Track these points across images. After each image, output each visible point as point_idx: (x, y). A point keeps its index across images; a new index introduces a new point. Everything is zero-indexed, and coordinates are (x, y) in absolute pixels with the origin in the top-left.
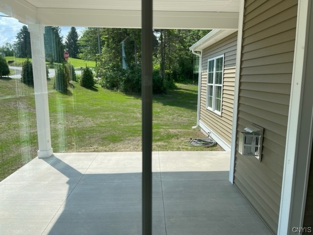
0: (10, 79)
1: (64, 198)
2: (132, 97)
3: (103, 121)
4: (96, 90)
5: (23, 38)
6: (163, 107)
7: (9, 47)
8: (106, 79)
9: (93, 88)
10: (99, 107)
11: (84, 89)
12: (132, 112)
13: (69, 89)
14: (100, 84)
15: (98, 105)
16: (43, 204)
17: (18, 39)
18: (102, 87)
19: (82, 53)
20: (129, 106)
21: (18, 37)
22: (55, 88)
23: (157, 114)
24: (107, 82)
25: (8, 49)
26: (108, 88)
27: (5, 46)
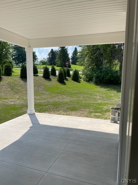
0: (38, 76)
1: (23, 134)
2: (99, 87)
3: (75, 99)
4: (79, 82)
5: (51, 55)
6: (117, 93)
7: (44, 60)
8: (86, 76)
9: (78, 81)
10: (77, 91)
11: (73, 82)
12: (95, 95)
13: (65, 81)
14: (83, 79)
15: (77, 90)
16: (13, 135)
17: (49, 56)
18: (84, 80)
19: (78, 62)
20: (94, 92)
21: (49, 55)
22: (58, 81)
23: (110, 97)
24: (87, 78)
25: (44, 61)
26: (87, 81)
27: (43, 59)
